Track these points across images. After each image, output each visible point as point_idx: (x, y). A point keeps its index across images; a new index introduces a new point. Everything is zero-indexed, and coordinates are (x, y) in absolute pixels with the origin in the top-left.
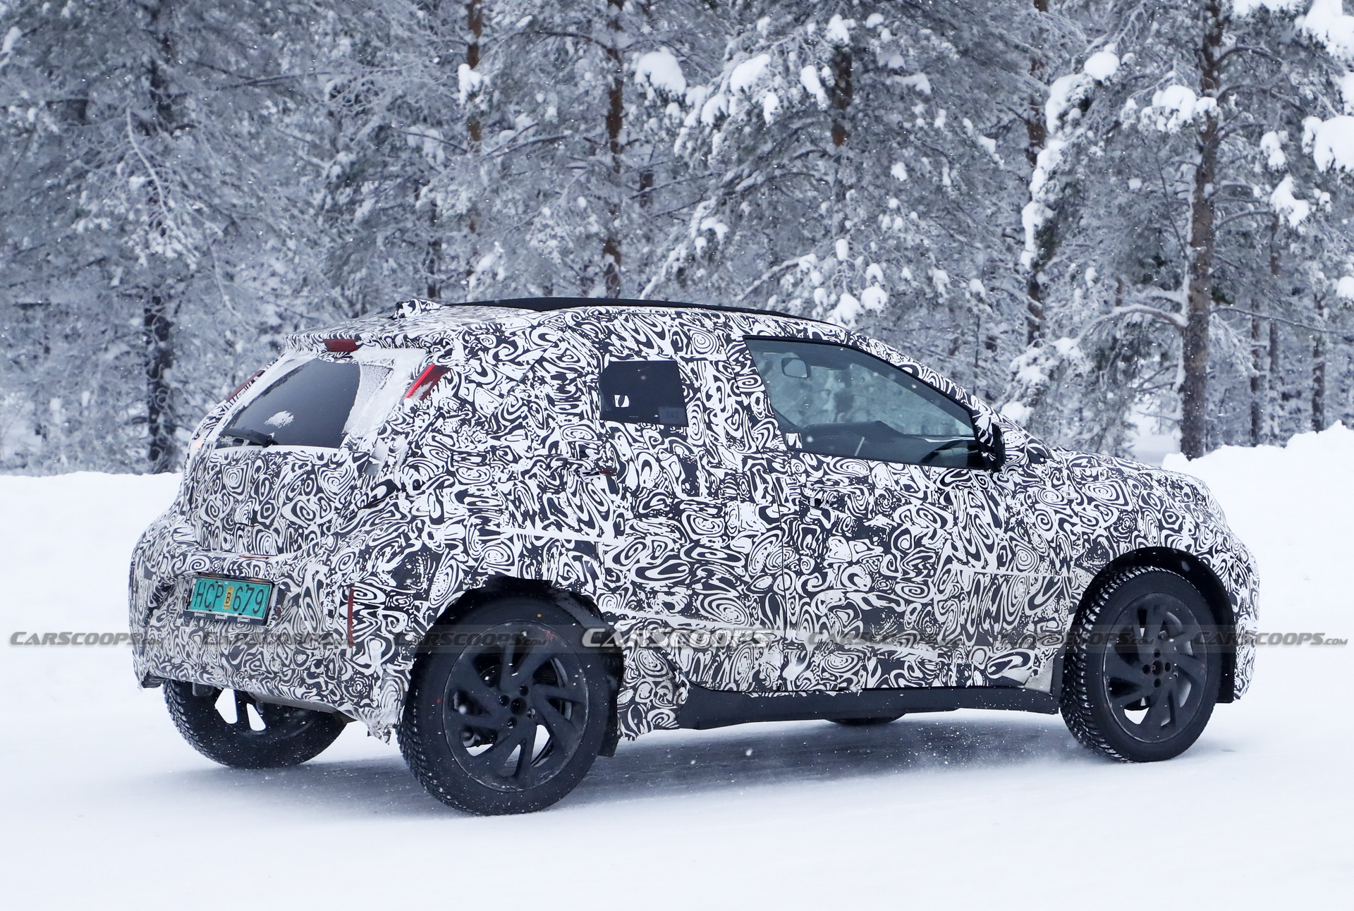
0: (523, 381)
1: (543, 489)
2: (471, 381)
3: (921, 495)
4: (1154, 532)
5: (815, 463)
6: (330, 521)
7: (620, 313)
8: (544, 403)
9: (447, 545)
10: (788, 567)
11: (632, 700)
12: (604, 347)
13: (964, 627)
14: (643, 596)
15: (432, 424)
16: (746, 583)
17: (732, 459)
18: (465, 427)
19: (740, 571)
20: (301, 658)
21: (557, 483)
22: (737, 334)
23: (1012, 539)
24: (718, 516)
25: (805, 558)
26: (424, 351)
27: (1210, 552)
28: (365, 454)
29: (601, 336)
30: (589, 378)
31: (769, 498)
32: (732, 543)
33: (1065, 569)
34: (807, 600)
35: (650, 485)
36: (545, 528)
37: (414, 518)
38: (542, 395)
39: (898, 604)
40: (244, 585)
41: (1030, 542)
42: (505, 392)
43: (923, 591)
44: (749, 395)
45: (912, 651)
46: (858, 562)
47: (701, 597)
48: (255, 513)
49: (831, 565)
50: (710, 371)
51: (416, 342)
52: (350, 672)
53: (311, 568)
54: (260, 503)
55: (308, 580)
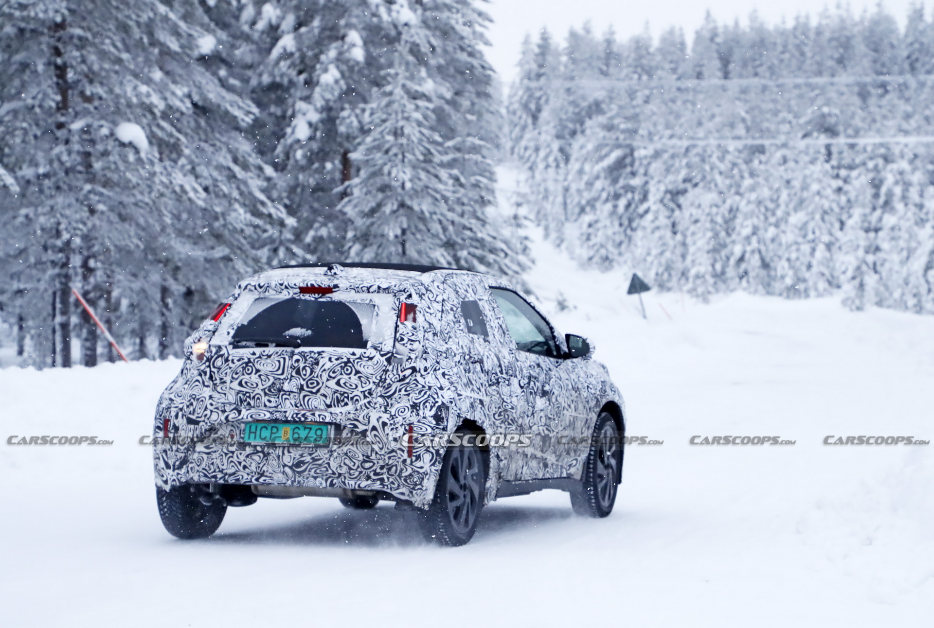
0: (443, 312)
2: (427, 312)
8: (452, 324)
9: (449, 402)
12: (457, 292)
15: (424, 336)
17: (506, 354)
18: (435, 337)
19: (515, 415)
20: (367, 465)
22: (486, 286)
24: (508, 385)
28: (388, 353)
29: (454, 287)
30: (459, 310)
32: (512, 400)
36: (471, 392)
37: (430, 388)
38: (451, 320)
40: (300, 426)
42: (439, 318)
46: (542, 410)
48: (302, 386)
50: (487, 306)
51: (387, 290)
52: (410, 471)
53: (374, 415)
54: (304, 380)
55: (373, 422)
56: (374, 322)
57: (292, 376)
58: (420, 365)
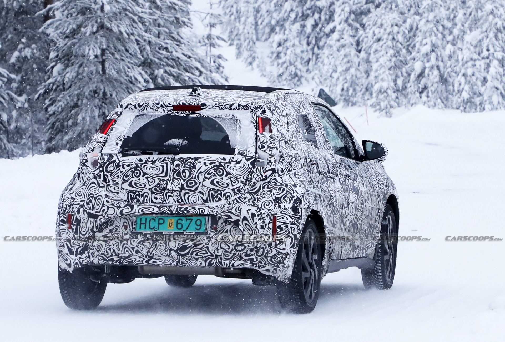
1: (308, 171)
2: (278, 125)
3: (358, 172)
6: (239, 187)
9: (302, 196)
10: (343, 205)
13: (365, 230)
15: (279, 143)
16: (339, 212)
19: (337, 206)
20: (240, 248)
24: (333, 182)
26: (249, 111)
28: (252, 158)
32: (336, 194)
33: (380, 204)
36: (313, 188)
39: (358, 220)
40: (183, 218)
43: (362, 214)
44: (322, 129)
46: (353, 202)
47: (335, 218)
48: (183, 185)
49: (350, 204)
50: (313, 119)
51: (246, 107)
52: (274, 252)
53: (244, 208)
54: (184, 180)
55: (244, 213)
56: (238, 133)
57: (174, 178)
58: (278, 167)
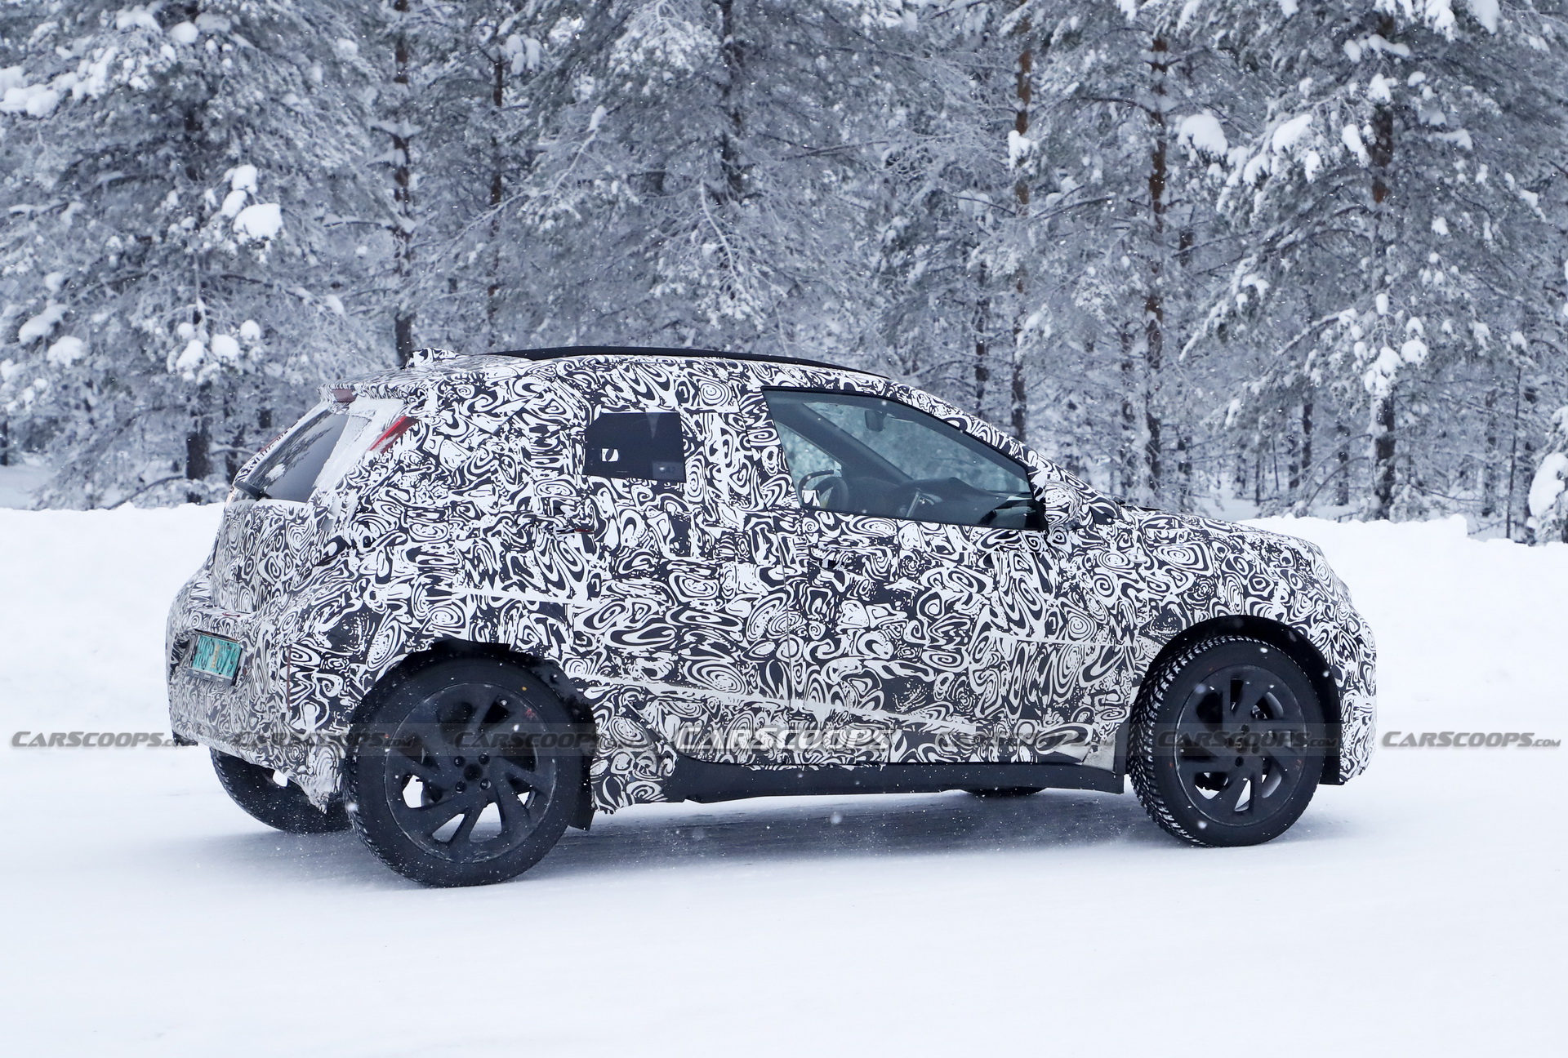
0: (497, 434)
1: (507, 547)
2: (439, 434)
3: (956, 557)
4: (1237, 599)
5: (831, 522)
6: (291, 579)
7: (621, 363)
8: (518, 457)
9: (389, 606)
10: (794, 632)
11: (607, 771)
12: (596, 398)
13: (1006, 699)
14: (618, 661)
15: (388, 478)
16: (743, 649)
17: (733, 517)
18: (425, 482)
19: (737, 636)
21: (524, 541)
22: (754, 385)
23: (1063, 605)
24: (712, 577)
25: (814, 624)
27: (1307, 621)
28: (325, 509)
29: (594, 386)
30: (574, 431)
31: (773, 559)
32: (727, 606)
33: (1127, 638)
34: (817, 668)
35: (632, 544)
36: (505, 589)
37: (361, 576)
38: (518, 448)
39: (926, 673)
41: (1086, 608)
42: (474, 445)
43: (955, 660)
44: (760, 449)
45: (944, 723)
46: (876, 628)
47: (688, 664)
49: (844, 631)
50: (719, 423)
54: (245, 558)
55: (260, 640)
56: (347, 450)
57: (240, 552)
58: (356, 534)
